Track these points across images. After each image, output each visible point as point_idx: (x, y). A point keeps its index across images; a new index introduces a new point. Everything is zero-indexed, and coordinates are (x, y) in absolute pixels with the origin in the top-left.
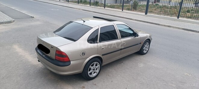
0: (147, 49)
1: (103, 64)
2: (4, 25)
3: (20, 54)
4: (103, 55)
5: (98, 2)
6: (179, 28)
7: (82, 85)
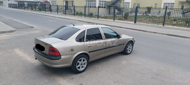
0: (131, 50)
1: (90, 60)
2: (7, 34)
3: (20, 55)
4: (89, 52)
5: (93, 14)
6: (163, 34)
7: (72, 77)
